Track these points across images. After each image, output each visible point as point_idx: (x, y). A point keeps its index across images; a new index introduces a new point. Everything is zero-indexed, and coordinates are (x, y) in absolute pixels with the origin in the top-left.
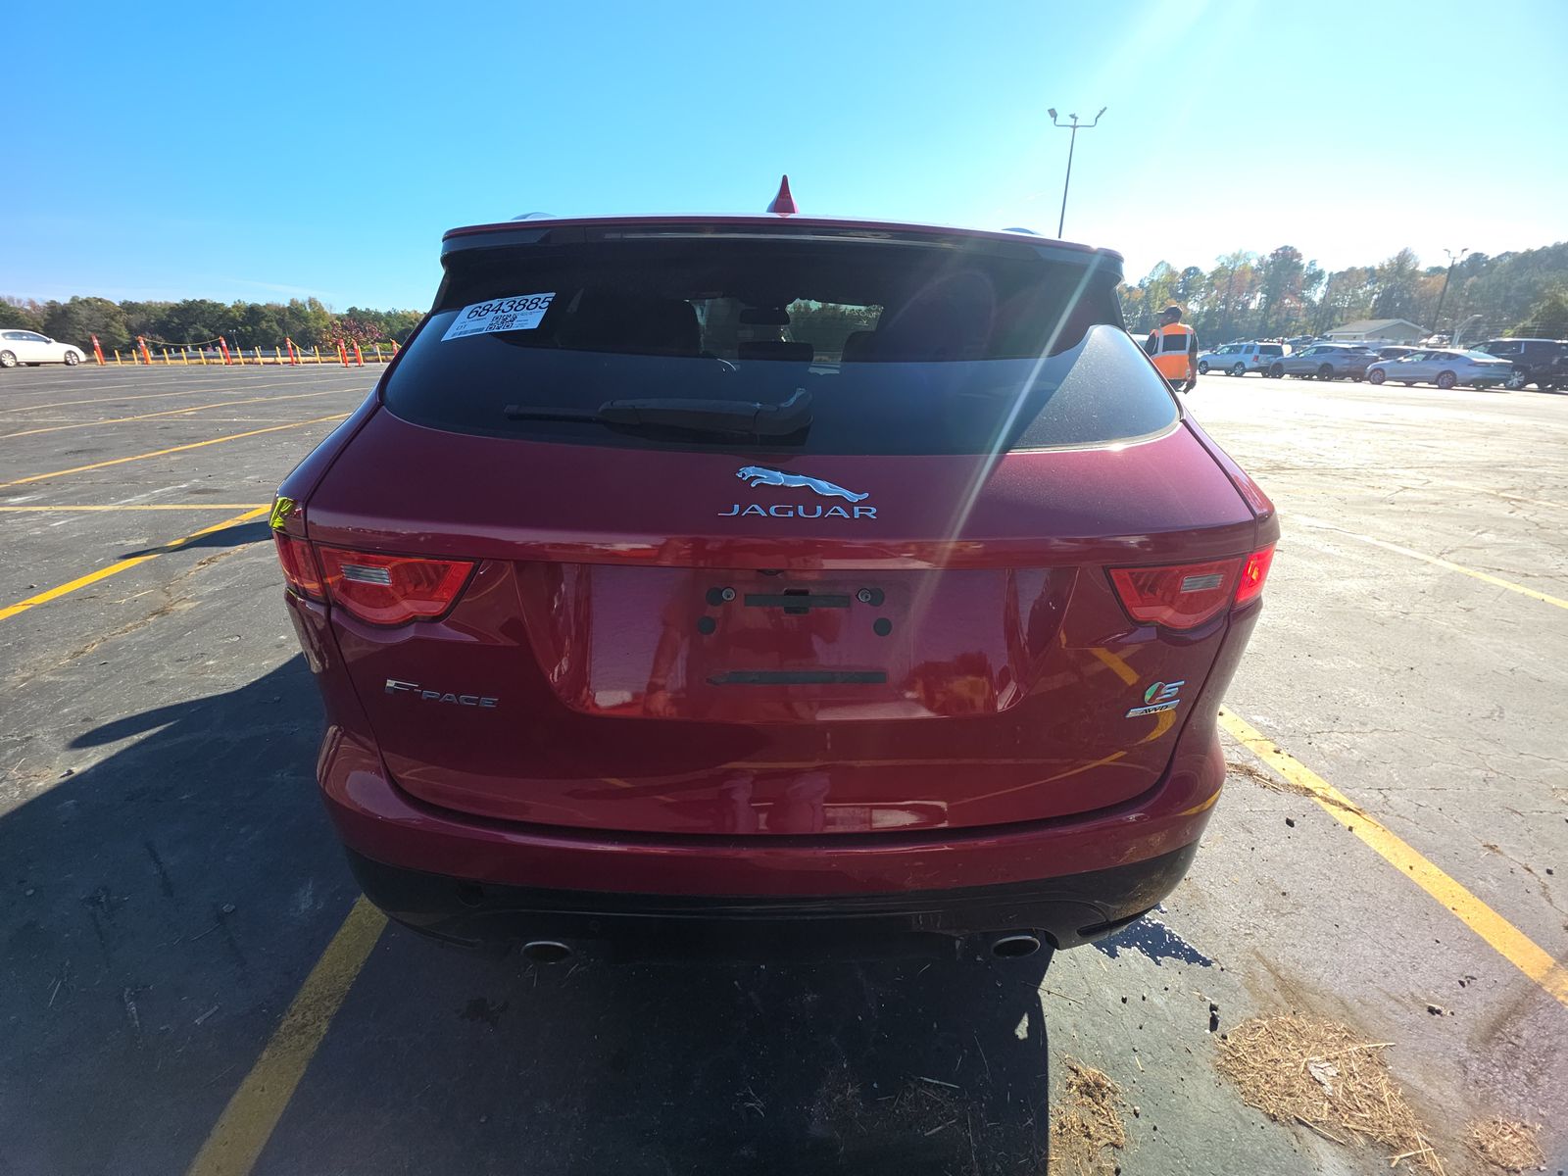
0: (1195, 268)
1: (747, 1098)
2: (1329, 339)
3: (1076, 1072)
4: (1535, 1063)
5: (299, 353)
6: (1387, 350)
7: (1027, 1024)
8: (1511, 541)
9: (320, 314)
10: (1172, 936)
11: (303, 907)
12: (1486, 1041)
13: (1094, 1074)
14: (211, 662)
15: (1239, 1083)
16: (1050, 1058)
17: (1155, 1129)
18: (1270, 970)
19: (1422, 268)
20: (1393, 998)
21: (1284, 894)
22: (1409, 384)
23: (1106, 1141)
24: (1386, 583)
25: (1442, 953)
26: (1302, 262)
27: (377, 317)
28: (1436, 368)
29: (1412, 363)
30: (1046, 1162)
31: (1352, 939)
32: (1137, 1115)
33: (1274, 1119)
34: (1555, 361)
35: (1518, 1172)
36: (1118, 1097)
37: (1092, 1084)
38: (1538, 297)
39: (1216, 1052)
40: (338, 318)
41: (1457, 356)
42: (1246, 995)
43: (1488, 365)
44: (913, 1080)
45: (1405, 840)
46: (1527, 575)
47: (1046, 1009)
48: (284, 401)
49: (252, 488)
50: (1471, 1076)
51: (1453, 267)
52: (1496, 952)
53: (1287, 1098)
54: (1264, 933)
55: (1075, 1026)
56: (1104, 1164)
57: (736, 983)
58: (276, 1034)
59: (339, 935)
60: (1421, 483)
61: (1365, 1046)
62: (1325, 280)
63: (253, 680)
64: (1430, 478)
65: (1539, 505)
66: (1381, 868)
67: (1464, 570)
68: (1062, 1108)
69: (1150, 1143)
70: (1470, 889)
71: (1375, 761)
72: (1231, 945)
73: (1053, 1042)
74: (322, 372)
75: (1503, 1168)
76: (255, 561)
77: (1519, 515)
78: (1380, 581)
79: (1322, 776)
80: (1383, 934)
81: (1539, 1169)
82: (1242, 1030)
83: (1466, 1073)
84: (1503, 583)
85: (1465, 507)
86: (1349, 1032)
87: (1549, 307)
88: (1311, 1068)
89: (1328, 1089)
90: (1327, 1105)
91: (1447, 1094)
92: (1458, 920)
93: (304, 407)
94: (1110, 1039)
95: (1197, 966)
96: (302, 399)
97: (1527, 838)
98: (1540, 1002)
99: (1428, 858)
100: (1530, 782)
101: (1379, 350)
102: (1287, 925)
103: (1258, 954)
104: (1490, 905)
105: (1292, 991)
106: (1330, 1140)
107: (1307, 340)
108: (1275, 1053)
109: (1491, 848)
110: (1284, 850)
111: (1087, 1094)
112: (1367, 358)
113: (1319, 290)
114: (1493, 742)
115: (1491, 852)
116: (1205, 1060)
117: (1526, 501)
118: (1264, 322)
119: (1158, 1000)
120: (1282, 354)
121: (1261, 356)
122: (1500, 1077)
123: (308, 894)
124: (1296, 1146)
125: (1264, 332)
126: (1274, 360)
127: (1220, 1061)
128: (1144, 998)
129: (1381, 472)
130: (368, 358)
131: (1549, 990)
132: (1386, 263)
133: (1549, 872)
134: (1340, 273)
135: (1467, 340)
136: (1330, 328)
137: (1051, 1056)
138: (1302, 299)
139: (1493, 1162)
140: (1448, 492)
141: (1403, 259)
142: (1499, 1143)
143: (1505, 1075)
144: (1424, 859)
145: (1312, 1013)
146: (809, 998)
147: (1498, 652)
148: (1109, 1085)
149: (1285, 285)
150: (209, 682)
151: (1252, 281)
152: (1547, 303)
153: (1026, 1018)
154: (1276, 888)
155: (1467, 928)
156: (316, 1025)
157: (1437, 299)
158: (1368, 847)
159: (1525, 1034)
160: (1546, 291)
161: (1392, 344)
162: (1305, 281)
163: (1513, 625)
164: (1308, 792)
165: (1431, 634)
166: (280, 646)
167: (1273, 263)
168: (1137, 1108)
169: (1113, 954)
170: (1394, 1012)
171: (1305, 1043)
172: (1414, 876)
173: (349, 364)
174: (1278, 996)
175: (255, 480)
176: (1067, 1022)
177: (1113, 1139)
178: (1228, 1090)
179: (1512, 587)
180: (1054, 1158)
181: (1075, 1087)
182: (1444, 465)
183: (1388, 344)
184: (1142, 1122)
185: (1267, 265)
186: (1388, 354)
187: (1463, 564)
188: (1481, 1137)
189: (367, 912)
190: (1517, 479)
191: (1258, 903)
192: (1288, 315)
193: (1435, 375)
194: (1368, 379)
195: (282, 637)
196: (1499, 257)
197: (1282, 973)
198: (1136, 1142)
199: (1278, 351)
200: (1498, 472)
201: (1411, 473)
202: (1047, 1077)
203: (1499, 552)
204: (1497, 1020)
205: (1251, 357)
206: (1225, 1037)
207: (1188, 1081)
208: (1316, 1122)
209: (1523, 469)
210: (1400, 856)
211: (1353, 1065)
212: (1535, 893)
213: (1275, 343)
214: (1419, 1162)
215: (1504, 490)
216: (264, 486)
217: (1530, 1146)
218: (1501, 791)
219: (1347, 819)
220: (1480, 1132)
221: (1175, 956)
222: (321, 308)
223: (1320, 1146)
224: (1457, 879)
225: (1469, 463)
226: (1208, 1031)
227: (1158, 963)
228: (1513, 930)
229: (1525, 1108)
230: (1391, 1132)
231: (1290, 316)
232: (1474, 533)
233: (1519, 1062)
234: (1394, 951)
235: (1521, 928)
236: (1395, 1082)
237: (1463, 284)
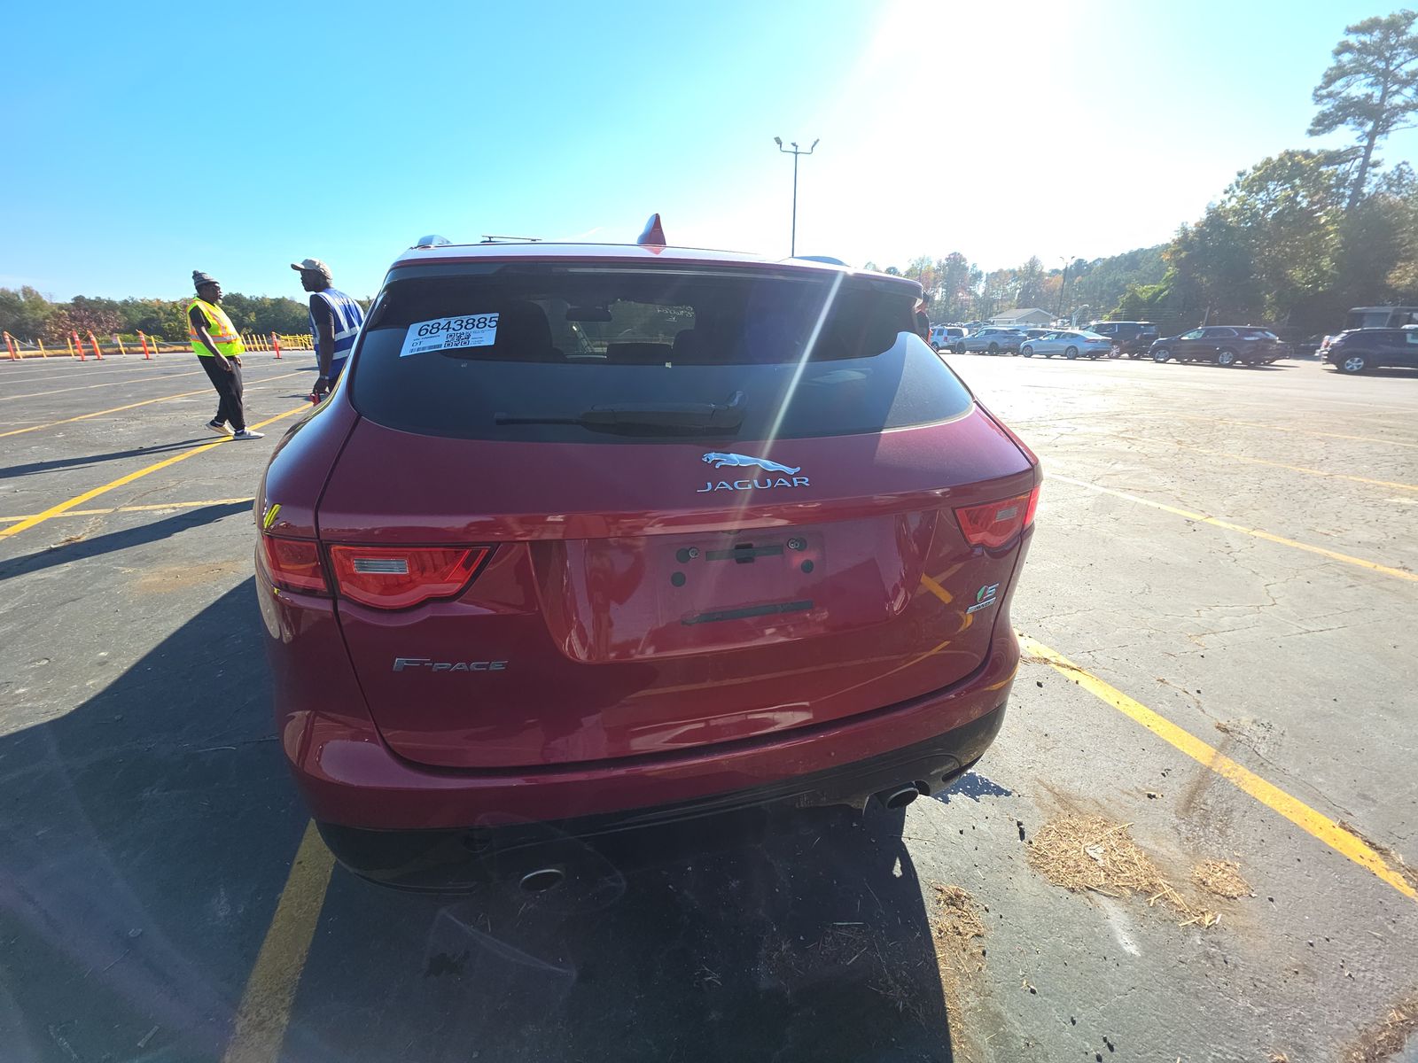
0: (894, 268)
1: (704, 974)
2: (993, 323)
3: (941, 891)
4: (1221, 821)
5: (18, 348)
6: (1030, 331)
7: (900, 865)
8: (1131, 468)
9: (36, 302)
10: (982, 779)
11: (221, 914)
12: (1187, 810)
13: (953, 889)
14: (21, 690)
15: (1047, 871)
16: (921, 885)
17: (1001, 917)
18: (1049, 790)
19: (1046, 270)
20: (1126, 793)
21: (1046, 735)
22: (1049, 357)
23: (972, 934)
24: (1064, 505)
25: (1148, 757)
26: (967, 265)
27: (110, 306)
28: (1065, 344)
29: (1049, 341)
30: (936, 959)
31: (1094, 758)
32: (987, 911)
33: (1073, 890)
34: (1138, 337)
35: (1235, 898)
36: (972, 902)
37: (954, 897)
38: (1122, 291)
39: (1027, 854)
40: (61, 307)
41: (1077, 335)
42: (1037, 810)
43: (1096, 341)
44: (828, 927)
45: (1111, 684)
46: (1146, 492)
47: (911, 851)
48: (17, 401)
49: (9, 499)
50: (1183, 836)
51: (1066, 270)
52: (1179, 750)
53: (1078, 875)
54: (1039, 765)
55: (932, 858)
56: (974, 951)
57: (670, 887)
58: (233, 1037)
59: (271, 932)
60: (1071, 430)
61: (1116, 829)
62: (984, 278)
63: (81, 702)
64: (1076, 426)
65: (1144, 442)
66: (1101, 706)
67: (1108, 491)
68: (937, 919)
69: (1000, 928)
70: (1155, 710)
71: (1082, 633)
72: (1021, 778)
73: (921, 874)
74: (54, 367)
75: (1223, 896)
76: (39, 577)
77: (1134, 449)
78: (1060, 504)
79: (1052, 648)
80: (1111, 751)
81: (1250, 896)
82: (1040, 834)
83: (1179, 834)
84: (1134, 499)
85: (1100, 445)
86: (1105, 821)
87: (1130, 297)
88: (1088, 851)
89: (1101, 862)
90: (1103, 874)
91: (1171, 850)
92: (1152, 733)
93: (46, 407)
94: (958, 862)
95: (1003, 797)
96: (41, 399)
97: (1180, 671)
98: (1213, 779)
99: (1127, 694)
100: (1175, 633)
101: (1026, 332)
102: (1052, 756)
103: (1039, 781)
104: (1169, 720)
105: (1064, 800)
106: (1109, 896)
107: (977, 325)
108: (1064, 846)
109: (1162, 681)
110: (1040, 705)
111: (952, 904)
112: (1019, 338)
113: (981, 286)
114: (1148, 609)
115: (1161, 684)
116: (1022, 861)
117: (1136, 439)
118: (946, 310)
119: (983, 827)
120: (962, 335)
121: (949, 337)
122: (1201, 834)
123: (222, 903)
124: (1091, 906)
125: (946, 319)
126: (958, 340)
127: (1032, 860)
128: (974, 828)
129: (1044, 424)
130: (106, 350)
131: (1216, 770)
132: (1023, 266)
133: (1199, 692)
134: (993, 273)
135: (1082, 322)
136: (991, 316)
137: (922, 884)
138: (970, 293)
139: (1215, 893)
140: (1088, 436)
141: (1033, 263)
142: (1214, 879)
143: (1204, 831)
144: (1125, 696)
145: (1080, 813)
146: (733, 884)
147: (1139, 546)
148: (965, 894)
149: (957, 282)
150: (27, 711)
151: (935, 278)
152: (1128, 295)
153: (898, 861)
154: (1041, 732)
155: (1159, 737)
156: (274, 1019)
157: (1058, 293)
158: (1090, 693)
159: (1209, 802)
160: (1127, 286)
161: (1035, 327)
162: (970, 279)
163: (1145, 528)
164: (1046, 661)
165: (1098, 539)
166: (103, 663)
167: (948, 265)
168: (986, 906)
169: (946, 801)
170: (1128, 802)
171: (1080, 835)
172: (1121, 708)
173: (86, 357)
174: (1057, 806)
175: (9, 490)
176: (927, 857)
177: (976, 931)
178: (1040, 877)
179: (1139, 501)
180: (940, 956)
181: (942, 902)
182: (1082, 416)
183: (1031, 327)
184: (992, 914)
185: (944, 267)
186: (1033, 334)
187: (1107, 487)
188: (1201, 876)
189: (296, 904)
190: (1128, 424)
191: (1031, 745)
192: (962, 304)
193: (1064, 349)
194: (1022, 354)
195: (102, 654)
196: (1094, 262)
197: (1057, 790)
198: (991, 929)
199: (959, 333)
200: (1116, 419)
201: (1064, 423)
202: (922, 900)
203: (1127, 477)
204: (1190, 796)
205: (941, 338)
206: (1031, 843)
207: (1014, 879)
208: (1099, 886)
209: (1130, 416)
210: (1109, 695)
211: (1112, 843)
212: (1193, 707)
213: (955, 326)
214: (1167, 899)
215: (1122, 432)
216: (23, 496)
217: (1237, 879)
218: (1159, 642)
219: (1073, 676)
220: (1200, 872)
221: (987, 793)
222: (38, 297)
223: (1105, 902)
224: (1146, 706)
225: (1097, 414)
226: (1019, 841)
227: (978, 801)
228: (1185, 734)
229: (1224, 852)
230: (1145, 882)
231: (964, 306)
232: (1109, 465)
233: (1211, 822)
234: (1119, 761)
235: (1190, 731)
236: (1139, 850)
237: (1073, 281)
